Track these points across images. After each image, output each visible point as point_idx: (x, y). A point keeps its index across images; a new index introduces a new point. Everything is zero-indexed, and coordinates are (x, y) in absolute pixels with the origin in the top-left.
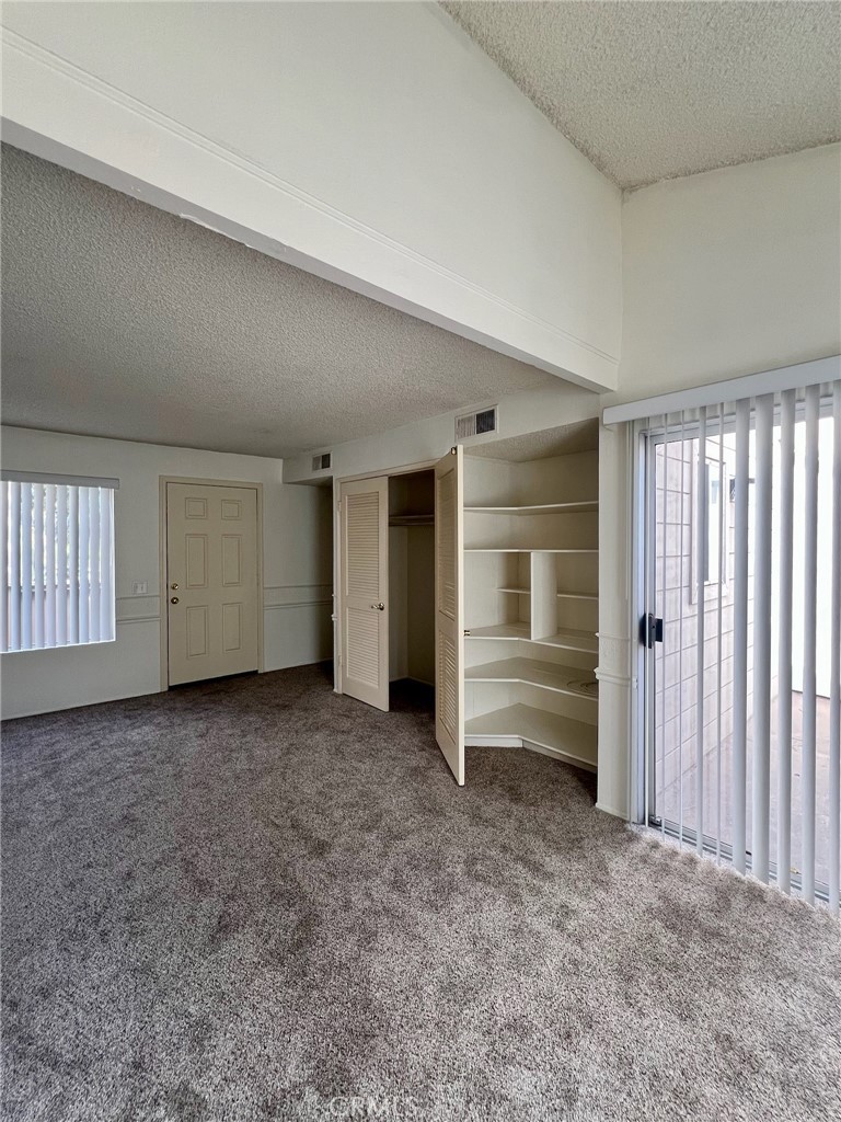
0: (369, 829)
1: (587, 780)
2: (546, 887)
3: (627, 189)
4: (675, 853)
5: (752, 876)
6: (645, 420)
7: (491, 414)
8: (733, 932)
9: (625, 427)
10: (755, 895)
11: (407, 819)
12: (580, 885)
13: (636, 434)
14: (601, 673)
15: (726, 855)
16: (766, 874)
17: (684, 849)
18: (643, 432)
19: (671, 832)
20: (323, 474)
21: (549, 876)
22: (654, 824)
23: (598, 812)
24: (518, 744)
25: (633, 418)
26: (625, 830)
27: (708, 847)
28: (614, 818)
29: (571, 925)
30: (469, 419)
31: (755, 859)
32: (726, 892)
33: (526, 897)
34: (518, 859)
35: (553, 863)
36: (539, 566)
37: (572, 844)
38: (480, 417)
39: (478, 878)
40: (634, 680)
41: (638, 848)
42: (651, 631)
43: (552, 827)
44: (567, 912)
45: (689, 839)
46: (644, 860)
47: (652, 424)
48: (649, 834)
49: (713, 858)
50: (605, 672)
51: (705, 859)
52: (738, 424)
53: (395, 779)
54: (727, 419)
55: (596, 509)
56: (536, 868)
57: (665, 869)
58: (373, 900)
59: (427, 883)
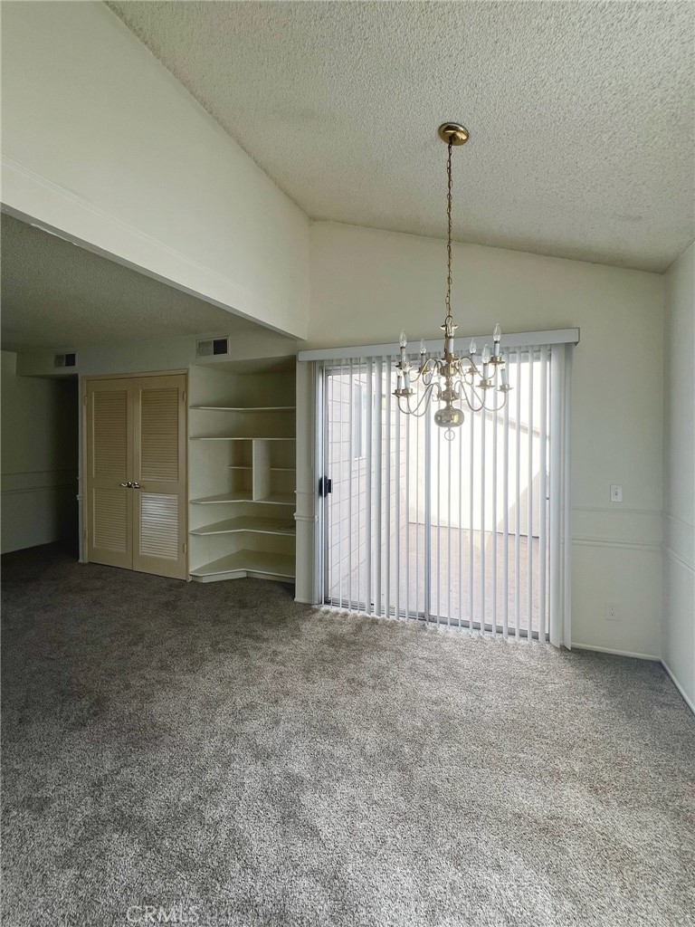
0: (135, 644)
1: (289, 588)
2: (264, 645)
3: (313, 219)
4: (337, 613)
5: (374, 615)
6: (322, 361)
7: (225, 342)
8: (361, 640)
9: (311, 364)
10: (374, 622)
11: (165, 633)
12: (284, 639)
13: (317, 369)
14: (297, 516)
15: (362, 609)
16: (379, 613)
17: (342, 610)
18: (321, 368)
19: (336, 604)
20: (66, 371)
21: (267, 640)
22: (327, 602)
23: (296, 603)
24: (244, 575)
25: (315, 359)
26: (311, 609)
27: (354, 608)
28: (304, 604)
29: (279, 658)
30: (208, 343)
31: (375, 607)
32: (361, 625)
33: (251, 652)
34: (245, 636)
35: (268, 633)
36: (258, 448)
37: (281, 621)
38: (216, 343)
39: (220, 651)
40: (316, 517)
41: (318, 616)
42: (326, 487)
43: (267, 616)
44: (275, 653)
45: (345, 606)
46: (320, 620)
47: (326, 364)
48: (325, 608)
49: (356, 612)
50: (300, 514)
51: (352, 612)
52: (367, 370)
53: (150, 612)
54: (354, 366)
55: (294, 411)
56: (258, 638)
57: (332, 622)
58: (147, 679)
59: (185, 661)
